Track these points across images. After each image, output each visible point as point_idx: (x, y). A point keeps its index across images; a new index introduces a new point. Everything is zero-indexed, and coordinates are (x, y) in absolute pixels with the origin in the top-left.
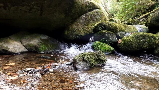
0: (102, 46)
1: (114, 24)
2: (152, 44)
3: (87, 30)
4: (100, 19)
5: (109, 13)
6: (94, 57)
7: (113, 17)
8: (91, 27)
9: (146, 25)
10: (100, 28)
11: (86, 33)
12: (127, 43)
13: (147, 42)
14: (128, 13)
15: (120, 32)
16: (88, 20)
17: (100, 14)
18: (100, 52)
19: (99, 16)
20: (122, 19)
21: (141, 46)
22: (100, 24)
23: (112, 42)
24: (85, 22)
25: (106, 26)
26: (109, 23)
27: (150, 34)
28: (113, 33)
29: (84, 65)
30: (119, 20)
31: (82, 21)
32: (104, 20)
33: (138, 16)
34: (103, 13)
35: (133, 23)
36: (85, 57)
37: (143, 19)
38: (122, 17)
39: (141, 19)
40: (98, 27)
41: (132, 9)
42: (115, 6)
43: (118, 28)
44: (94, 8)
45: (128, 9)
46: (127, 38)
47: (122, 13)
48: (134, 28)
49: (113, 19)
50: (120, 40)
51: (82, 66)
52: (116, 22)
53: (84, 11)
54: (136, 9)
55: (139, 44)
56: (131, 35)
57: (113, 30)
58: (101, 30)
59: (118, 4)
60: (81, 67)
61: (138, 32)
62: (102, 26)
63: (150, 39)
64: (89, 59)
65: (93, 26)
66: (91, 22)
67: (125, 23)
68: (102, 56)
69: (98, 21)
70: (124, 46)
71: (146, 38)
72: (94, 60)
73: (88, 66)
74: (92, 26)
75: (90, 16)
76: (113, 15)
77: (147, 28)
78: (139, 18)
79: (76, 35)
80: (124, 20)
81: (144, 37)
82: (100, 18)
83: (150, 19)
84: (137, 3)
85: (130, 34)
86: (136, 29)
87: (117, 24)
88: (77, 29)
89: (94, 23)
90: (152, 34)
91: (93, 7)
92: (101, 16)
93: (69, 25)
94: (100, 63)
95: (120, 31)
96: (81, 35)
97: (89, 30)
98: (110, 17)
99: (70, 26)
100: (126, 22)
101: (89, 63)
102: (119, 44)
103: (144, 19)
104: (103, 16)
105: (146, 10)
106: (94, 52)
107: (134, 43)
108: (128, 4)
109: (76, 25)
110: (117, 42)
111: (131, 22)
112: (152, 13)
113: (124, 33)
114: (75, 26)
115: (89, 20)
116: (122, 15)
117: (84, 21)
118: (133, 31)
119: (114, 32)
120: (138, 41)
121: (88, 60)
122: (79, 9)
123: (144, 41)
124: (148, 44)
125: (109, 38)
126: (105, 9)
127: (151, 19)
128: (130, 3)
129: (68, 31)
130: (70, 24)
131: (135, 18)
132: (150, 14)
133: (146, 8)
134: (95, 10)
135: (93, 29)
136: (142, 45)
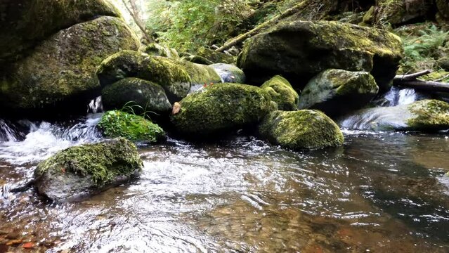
0: (128, 124)
1: (158, 60)
2: (253, 111)
3: (79, 76)
4: (120, 46)
5: (144, 29)
6: (104, 158)
7: (158, 42)
8: (92, 66)
9: (238, 65)
10: (120, 70)
11: (75, 88)
12: (194, 113)
13: (243, 108)
14: (195, 32)
15: (177, 84)
16: (80, 46)
17: (117, 31)
18: (122, 142)
19: (114, 37)
20: (181, 47)
21: (229, 117)
22: (118, 59)
23: (157, 110)
24: (70, 52)
25: (137, 65)
26: (144, 57)
28: (156, 85)
29: (73, 183)
30: (174, 50)
31: (59, 49)
32: (131, 48)
33: (220, 42)
34: (125, 28)
35: (208, 58)
36: (75, 160)
37: (233, 51)
38: (182, 42)
39: (227, 48)
40: (114, 69)
41: (206, 21)
42: (161, 11)
43: (170, 70)
44: (96, 11)
46: (195, 100)
47: (181, 30)
48: (212, 72)
49: (157, 46)
50: (176, 104)
51: (67, 188)
52: (164, 55)
53: (66, 18)
54: (215, 23)
55: (224, 114)
56: (203, 91)
57: (157, 76)
58: (122, 76)
59: (170, 6)
60: (64, 192)
61: (221, 82)
62: (126, 66)
63: (248, 99)
64: (89, 165)
65: (99, 67)
66: (90, 54)
67: (188, 59)
68: (129, 151)
69: (111, 51)
70: (187, 120)
71: (239, 97)
72: (106, 165)
73: (88, 185)
74: (94, 66)
75: (87, 35)
76: (156, 36)
77: (240, 71)
78: (222, 47)
79: (43, 94)
80: (188, 51)
81: (235, 94)
82: (117, 41)
83: (246, 51)
84: (216, 9)
85: (201, 89)
86: (216, 74)
87: (167, 61)
88: (43, 76)
89: (101, 56)
90: (251, 87)
91: (96, 8)
92: (120, 36)
93: (14, 62)
94: (122, 172)
95: (176, 79)
96: (59, 95)
97: (86, 79)
98: (148, 41)
99: (16, 64)
100: (192, 56)
101: (88, 177)
102: (176, 114)
103: (235, 50)
104: (125, 37)
105: (238, 26)
106: (105, 144)
107: (211, 111)
108: (194, 9)
109: (39, 61)
110: (171, 110)
111: (203, 55)
112: (252, 35)
113: (188, 85)
114: (35, 63)
115: (84, 47)
116: (180, 36)
117: (66, 49)
118: (208, 80)
119: (160, 84)
120: (222, 105)
121: (85, 168)
122: (48, 12)
123: (234, 106)
124: (245, 113)
125: (147, 100)
126: (134, 18)
127: (249, 51)
128: (200, 6)
129: (10, 81)
130: (19, 59)
131: (214, 46)
132: (247, 37)
133: (237, 22)
134: (101, 19)
135: (99, 75)
136: (232, 115)
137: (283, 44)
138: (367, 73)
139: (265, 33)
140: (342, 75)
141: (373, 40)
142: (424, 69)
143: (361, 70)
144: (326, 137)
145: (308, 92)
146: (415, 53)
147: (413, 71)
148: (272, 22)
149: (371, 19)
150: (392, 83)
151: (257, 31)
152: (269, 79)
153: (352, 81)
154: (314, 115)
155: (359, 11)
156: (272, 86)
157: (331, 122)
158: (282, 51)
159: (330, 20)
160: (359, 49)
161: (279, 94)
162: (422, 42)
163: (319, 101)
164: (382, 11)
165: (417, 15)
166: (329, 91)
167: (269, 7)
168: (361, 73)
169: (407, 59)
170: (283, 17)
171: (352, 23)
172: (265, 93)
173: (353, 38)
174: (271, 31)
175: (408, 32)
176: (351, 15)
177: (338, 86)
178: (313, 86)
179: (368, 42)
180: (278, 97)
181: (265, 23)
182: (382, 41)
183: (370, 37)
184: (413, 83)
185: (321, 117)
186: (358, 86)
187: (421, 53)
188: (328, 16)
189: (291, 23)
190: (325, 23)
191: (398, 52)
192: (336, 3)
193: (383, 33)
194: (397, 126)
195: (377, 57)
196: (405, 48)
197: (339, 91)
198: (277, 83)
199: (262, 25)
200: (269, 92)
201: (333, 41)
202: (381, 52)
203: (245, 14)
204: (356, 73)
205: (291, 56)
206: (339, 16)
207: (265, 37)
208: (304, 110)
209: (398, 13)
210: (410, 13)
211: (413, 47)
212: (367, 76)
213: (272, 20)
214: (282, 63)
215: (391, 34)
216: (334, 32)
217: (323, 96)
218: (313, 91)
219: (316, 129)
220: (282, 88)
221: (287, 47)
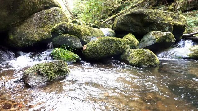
0: (64, 54)
1: (77, 26)
2: (118, 49)
3: (43, 33)
4: (60, 20)
5: (71, 13)
6: (53, 68)
7: (77, 18)
8: (49, 29)
9: (112, 29)
10: (60, 31)
11: (41, 38)
12: (93, 50)
13: (114, 47)
14: (93, 14)
15: (85, 37)
16: (43, 20)
17: (59, 14)
18: (61, 62)
19: (58, 16)
20: (87, 21)
21: (108, 51)
22: (60, 25)
23: (76, 49)
24: (39, 23)
25: (68, 28)
26: (71, 25)
27: (117, 39)
28: (76, 37)
29: (40, 79)
30: (84, 22)
31: (34, 21)
32: (66, 21)
33: (104, 18)
34: (63, 12)
35: (99, 26)
36: (41, 69)
37: (110, 22)
38: (87, 18)
39: (107, 21)
40: (58, 30)
41: (98, 10)
42: (79, 5)
43: (82, 31)
44: (51, 5)
45: (94, 10)
46: (93, 44)
47: (87, 13)
48: (100, 31)
49: (77, 20)
50: (85, 45)
51: (37, 81)
52: (80, 24)
53: (38, 8)
54: (102, 10)
55: (106, 50)
56: (96, 40)
57: (77, 34)
58: (61, 33)
59: (83, 3)
60: (36, 83)
61: (104, 36)
62: (63, 29)
63: (116, 44)
64: (47, 71)
65: (51, 29)
66: (48, 24)
67: (90, 26)
68: (64, 66)
69: (57, 22)
70: (89, 52)
71: (112, 43)
72: (54, 72)
73: (46, 80)
74: (50, 29)
75: (47, 16)
76: (76, 16)
77: (113, 31)
78: (105, 21)
79: (28, 40)
80: (90, 22)
81: (111, 41)
82: (59, 18)
83: (116, 22)
84: (103, 4)
85: (95, 39)
86: (102, 32)
87: (81, 27)
88: (28, 33)
89: (52, 25)
90: (118, 38)
91: (50, 4)
92: (61, 16)
93: (16, 26)
94: (61, 75)
95: (85, 35)
96: (34, 41)
97: (46, 34)
98: (73, 18)
99: (17, 28)
100: (92, 25)
101: (46, 77)
102: (85, 50)
103: (111, 22)
104: (63, 16)
106: (54, 63)
107: (100, 49)
108: (93, 4)
109: (26, 26)
110: (82, 48)
111: (97, 24)
112: (119, 15)
113: (90, 37)
114: (24, 28)
115: (45, 21)
116: (87, 16)
117: (37, 21)
118: (99, 35)
119: (78, 37)
120: (105, 46)
121: (45, 73)
122: (30, 5)
123: (110, 47)
124: (115, 50)
125: (72, 44)
126: (67, 8)
127: (117, 23)
128: (96, 3)
129: (14, 35)
130: (18, 25)
131: (102, 20)
132: (116, 16)
133: (112, 10)
134: (53, 8)
135: (52, 33)
137: (132, 20)
138: (170, 33)
139: (124, 15)
140: (159, 34)
141: (173, 18)
142: (197, 31)
143: (167, 31)
144: (151, 61)
145: (143, 41)
146: (193, 24)
147: (192, 32)
148: (128, 10)
149: (172, 8)
150: (181, 37)
151: (121, 14)
152: (126, 35)
153: (163, 37)
154: (146, 51)
155: (167, 5)
156: (127, 38)
157: (154, 54)
158: (132, 23)
159: (154, 9)
160: (167, 22)
161: (130, 42)
162: (196, 19)
163: (148, 45)
164: (178, 5)
165: (194, 7)
166: (153, 41)
167: (126, 3)
168: (167, 33)
169: (189, 27)
170: (133, 8)
171: (163, 10)
172: (124, 41)
173: (164, 17)
174: (127, 14)
175: (189, 14)
176: (163, 7)
177: (157, 39)
178: (146, 38)
179: (171, 19)
180: (130, 43)
181: (124, 10)
182: (177, 19)
183: (172, 16)
184: (192, 37)
185: (149, 52)
186: (167, 39)
187: (195, 24)
188: (153, 7)
189: (136, 10)
190: (151, 10)
191: (184, 23)
192: (156, 2)
193: (178, 15)
194: (184, 57)
195: (175, 26)
196: (188, 22)
197: (157, 41)
198: (129, 37)
199: (123, 11)
200: (126, 41)
201: (155, 18)
202: (177, 24)
203: (116, 6)
204: (165, 33)
205: (136, 25)
206: (158, 7)
207: (124, 16)
208: (141, 49)
209: (185, 6)
210: (191, 6)
211: (191, 21)
212: (170, 34)
213: (127, 9)
214: (132, 28)
215: (181, 15)
216: (156, 14)
217: (150, 43)
218: (146, 41)
219: (147, 57)
220: (132, 39)
221: (134, 21)
